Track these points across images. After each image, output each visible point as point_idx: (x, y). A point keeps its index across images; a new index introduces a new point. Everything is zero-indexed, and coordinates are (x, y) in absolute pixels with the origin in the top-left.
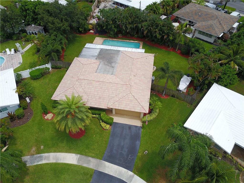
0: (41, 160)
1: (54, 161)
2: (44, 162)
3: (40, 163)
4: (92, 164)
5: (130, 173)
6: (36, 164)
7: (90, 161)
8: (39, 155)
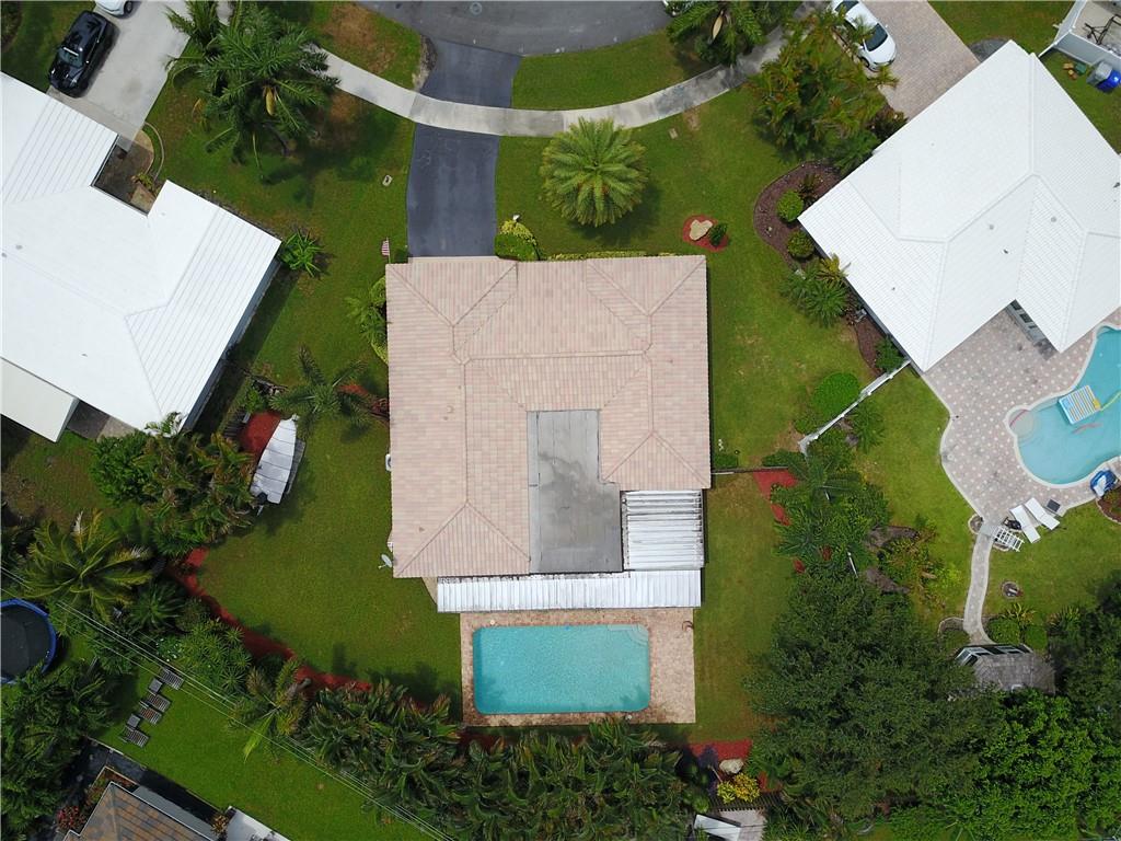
0: (659, 102)
1: (623, 106)
2: (650, 99)
3: (659, 94)
4: (523, 120)
5: (420, 119)
6: (668, 89)
7: (532, 128)
8: (672, 113)
